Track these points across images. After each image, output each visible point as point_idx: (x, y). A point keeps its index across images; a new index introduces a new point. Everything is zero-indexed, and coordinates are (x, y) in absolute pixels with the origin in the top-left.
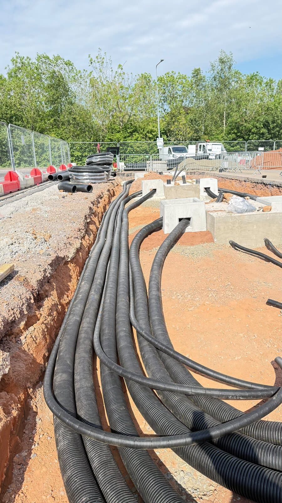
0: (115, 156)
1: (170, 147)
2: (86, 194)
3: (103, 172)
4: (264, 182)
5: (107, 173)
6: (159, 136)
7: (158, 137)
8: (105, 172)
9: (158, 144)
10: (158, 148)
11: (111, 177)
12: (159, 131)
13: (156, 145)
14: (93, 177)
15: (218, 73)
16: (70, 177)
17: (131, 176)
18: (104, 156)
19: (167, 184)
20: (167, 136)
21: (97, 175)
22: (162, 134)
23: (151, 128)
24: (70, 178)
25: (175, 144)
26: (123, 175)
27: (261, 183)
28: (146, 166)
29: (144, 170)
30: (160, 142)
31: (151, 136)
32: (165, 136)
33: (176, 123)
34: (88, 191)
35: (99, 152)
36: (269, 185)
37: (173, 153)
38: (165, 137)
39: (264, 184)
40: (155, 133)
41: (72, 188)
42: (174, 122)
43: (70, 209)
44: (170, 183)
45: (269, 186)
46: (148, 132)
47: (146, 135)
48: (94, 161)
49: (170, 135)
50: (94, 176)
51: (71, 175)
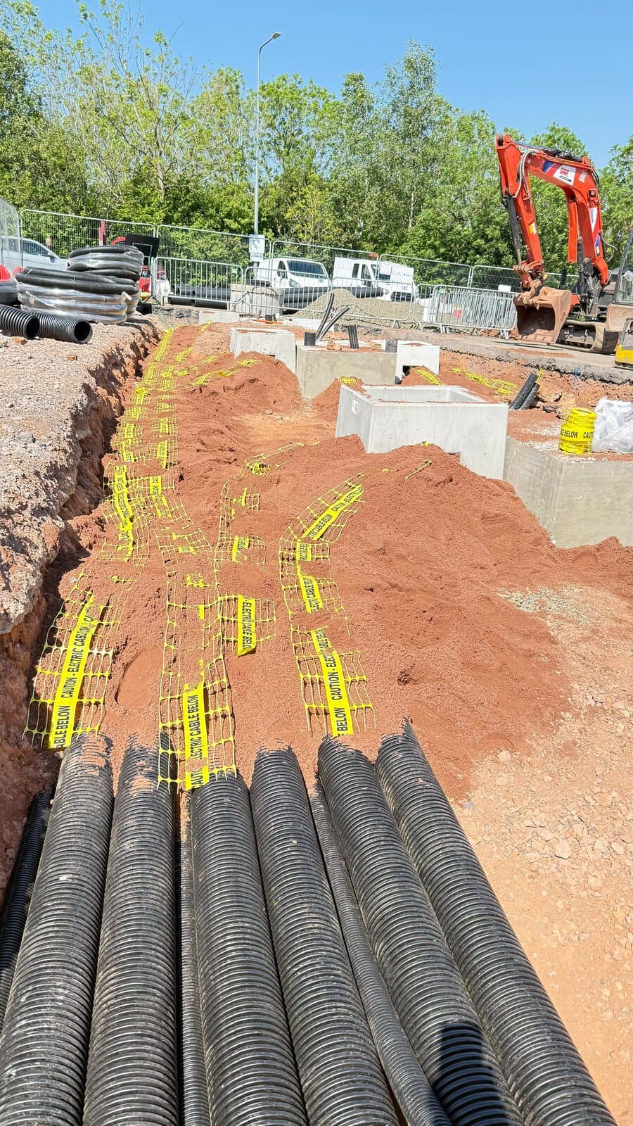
0: (146, 262)
1: (282, 259)
2: (71, 348)
3: (119, 292)
4: (558, 367)
5: (129, 298)
6: (256, 227)
7: (252, 232)
8: (124, 293)
9: (252, 250)
10: (253, 259)
11: (137, 315)
12: (256, 217)
13: (247, 250)
14: (88, 305)
15: (402, 93)
16: (20, 297)
17: (188, 316)
18: (118, 255)
19: (306, 344)
20: (276, 235)
21: (99, 301)
22: (262, 226)
23: (236, 205)
24: (20, 300)
25: (295, 255)
26: (167, 312)
27: (549, 368)
28: (229, 298)
29: (224, 307)
30: (257, 244)
31: (234, 226)
32: (271, 230)
33: (299, 203)
34: (77, 340)
35: (104, 243)
36: (574, 374)
37: (290, 275)
38: (270, 234)
39: (558, 370)
40: (247, 220)
41: (25, 322)
42: (293, 199)
43: (16, 387)
44: (313, 344)
45: (572, 377)
46: (229, 216)
47: (223, 222)
48: (89, 265)
49: (282, 230)
50: (92, 301)
51: (23, 292)
